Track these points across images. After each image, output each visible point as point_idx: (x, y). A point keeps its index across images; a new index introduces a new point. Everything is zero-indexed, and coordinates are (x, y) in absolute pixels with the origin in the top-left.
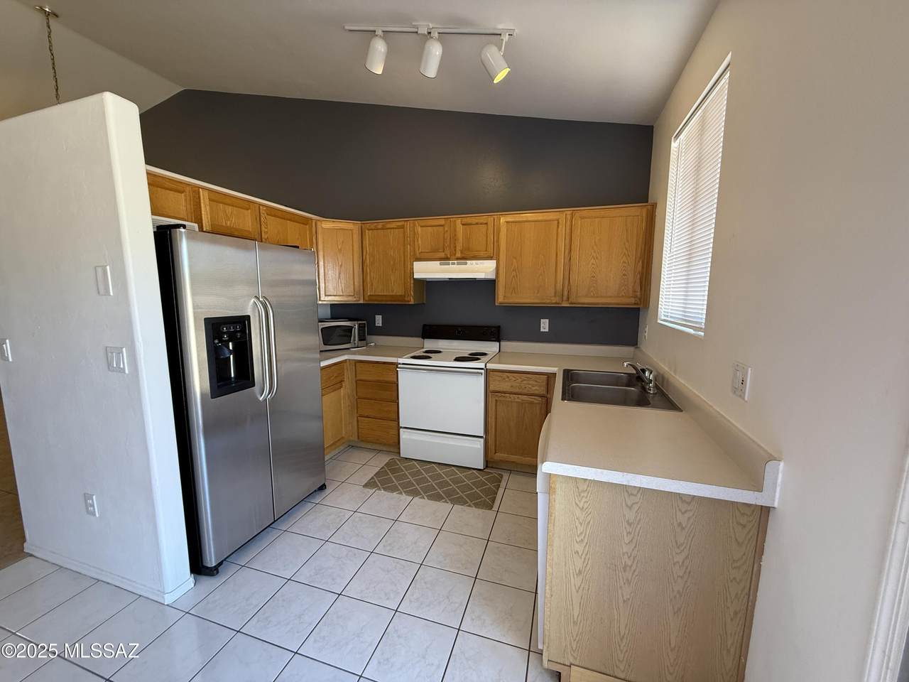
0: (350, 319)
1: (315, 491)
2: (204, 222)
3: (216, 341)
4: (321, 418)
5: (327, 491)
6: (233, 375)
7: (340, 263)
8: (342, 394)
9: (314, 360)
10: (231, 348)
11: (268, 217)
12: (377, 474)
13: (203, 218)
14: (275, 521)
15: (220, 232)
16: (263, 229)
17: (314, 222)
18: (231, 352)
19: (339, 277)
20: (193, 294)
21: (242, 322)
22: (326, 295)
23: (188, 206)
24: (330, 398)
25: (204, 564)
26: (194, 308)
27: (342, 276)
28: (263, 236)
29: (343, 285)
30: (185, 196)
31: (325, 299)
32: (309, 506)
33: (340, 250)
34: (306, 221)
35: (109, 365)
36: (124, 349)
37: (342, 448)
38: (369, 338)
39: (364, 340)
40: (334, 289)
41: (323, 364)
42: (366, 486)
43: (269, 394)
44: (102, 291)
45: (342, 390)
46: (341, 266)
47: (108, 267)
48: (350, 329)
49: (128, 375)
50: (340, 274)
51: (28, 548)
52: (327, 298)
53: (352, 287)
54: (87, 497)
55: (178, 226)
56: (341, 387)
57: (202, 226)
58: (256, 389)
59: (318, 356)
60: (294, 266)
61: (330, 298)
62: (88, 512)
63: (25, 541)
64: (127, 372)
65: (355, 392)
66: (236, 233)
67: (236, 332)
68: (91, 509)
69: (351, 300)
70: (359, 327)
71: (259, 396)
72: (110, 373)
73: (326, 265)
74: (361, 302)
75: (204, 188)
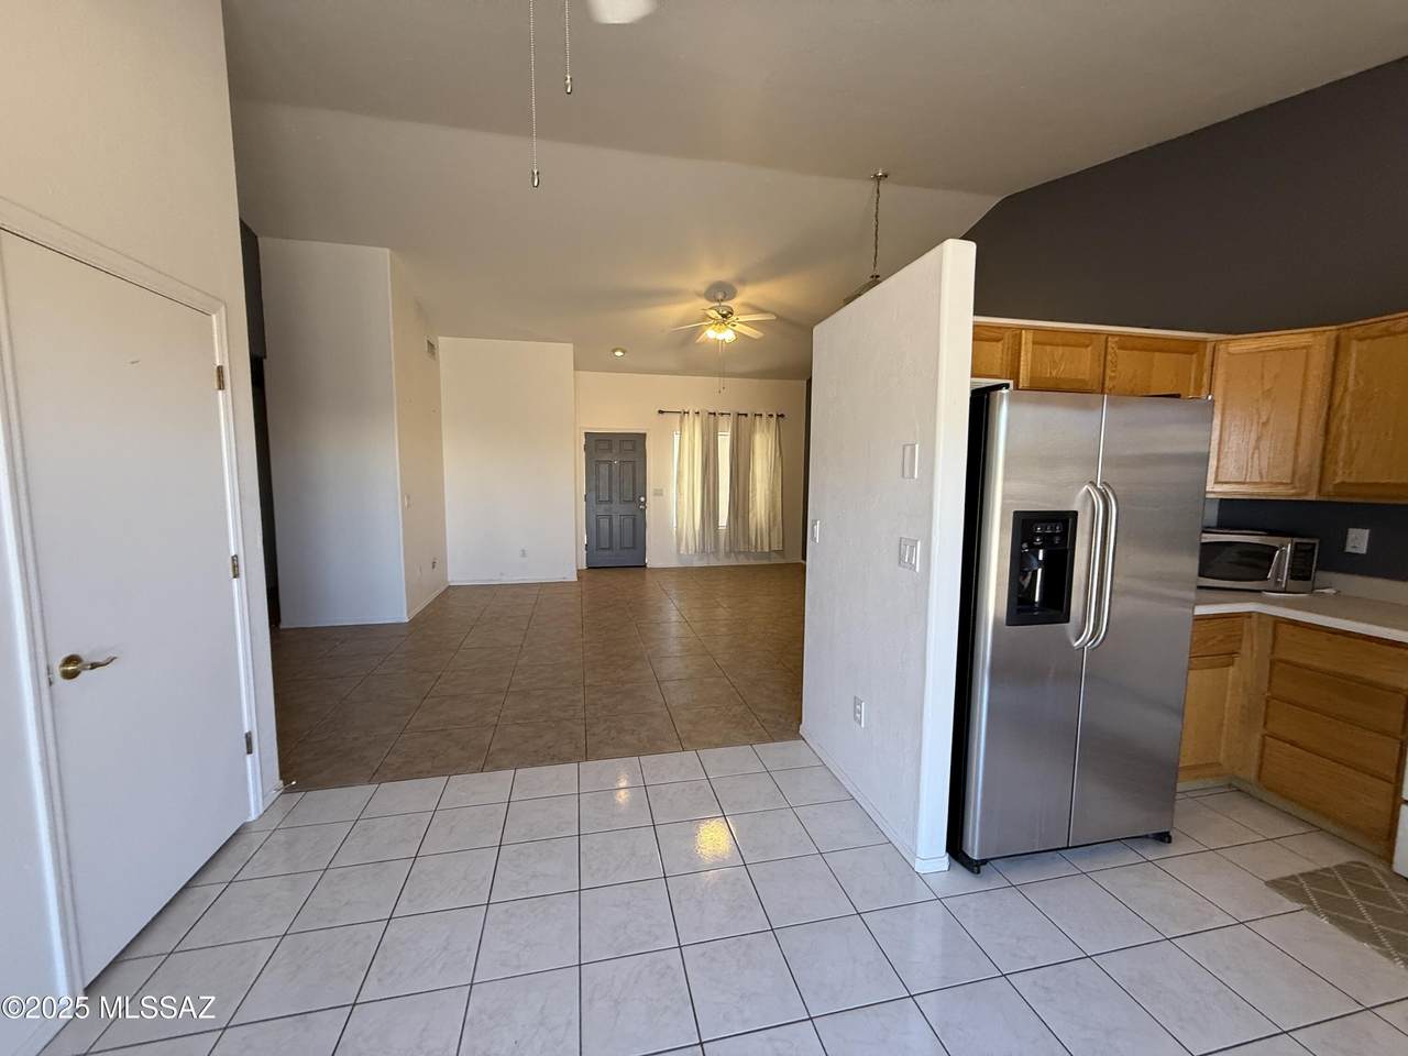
0: (1271, 533)
1: (1146, 836)
2: (1021, 376)
3: (1025, 545)
4: (1181, 714)
5: (1172, 849)
6: (1037, 599)
7: (1264, 419)
8: (1230, 677)
9: (1184, 602)
10: (1041, 558)
11: (1120, 352)
12: (1310, 876)
13: (1021, 371)
14: (1068, 848)
15: (1046, 387)
16: (1108, 372)
17: (1209, 347)
18: (1040, 564)
19: (1257, 447)
20: (1005, 479)
21: (1065, 521)
22: (1217, 482)
23: (1005, 358)
24: (1202, 679)
25: (964, 849)
26: (1004, 498)
27: (1266, 444)
28: (1106, 385)
29: (1265, 463)
30: (1003, 345)
31: (1214, 489)
32: (1131, 857)
33: (1267, 394)
34: (1193, 348)
35: (901, 559)
36: (919, 543)
37: (1211, 782)
38: (1322, 577)
39: (1307, 578)
40: (1239, 469)
41: (1201, 610)
42: (1275, 884)
43: (1090, 640)
44: (907, 473)
45: (1231, 669)
46: (1264, 424)
47: (917, 446)
48: (1267, 554)
49: (918, 574)
50: (1259, 439)
51: (803, 730)
52: (1218, 488)
53: (1290, 464)
54: (857, 702)
55: (999, 387)
56: (1232, 664)
57: (1018, 381)
58: (1070, 627)
59: (1192, 595)
60: (1166, 431)
61: (1226, 488)
62: (855, 718)
63: (801, 722)
64: (918, 570)
65: (1265, 684)
66: (1064, 387)
67: (1055, 534)
68: (858, 715)
69: (1282, 493)
70: (1296, 549)
71: (1072, 640)
72: (901, 569)
73: (1227, 423)
74: (1312, 496)
75: (1027, 328)
